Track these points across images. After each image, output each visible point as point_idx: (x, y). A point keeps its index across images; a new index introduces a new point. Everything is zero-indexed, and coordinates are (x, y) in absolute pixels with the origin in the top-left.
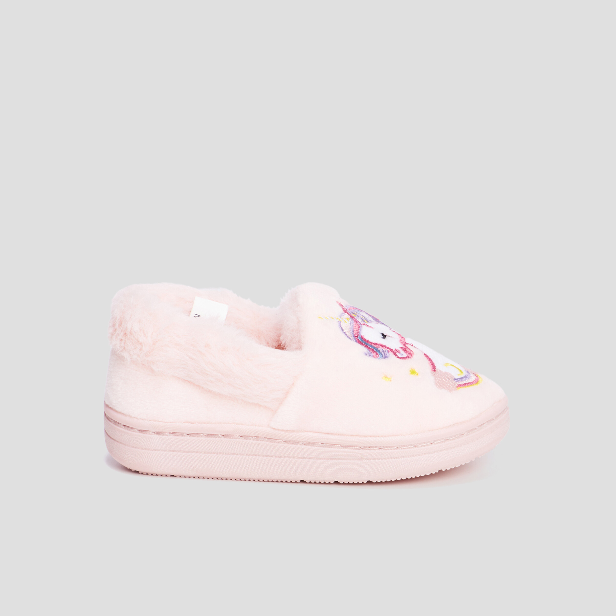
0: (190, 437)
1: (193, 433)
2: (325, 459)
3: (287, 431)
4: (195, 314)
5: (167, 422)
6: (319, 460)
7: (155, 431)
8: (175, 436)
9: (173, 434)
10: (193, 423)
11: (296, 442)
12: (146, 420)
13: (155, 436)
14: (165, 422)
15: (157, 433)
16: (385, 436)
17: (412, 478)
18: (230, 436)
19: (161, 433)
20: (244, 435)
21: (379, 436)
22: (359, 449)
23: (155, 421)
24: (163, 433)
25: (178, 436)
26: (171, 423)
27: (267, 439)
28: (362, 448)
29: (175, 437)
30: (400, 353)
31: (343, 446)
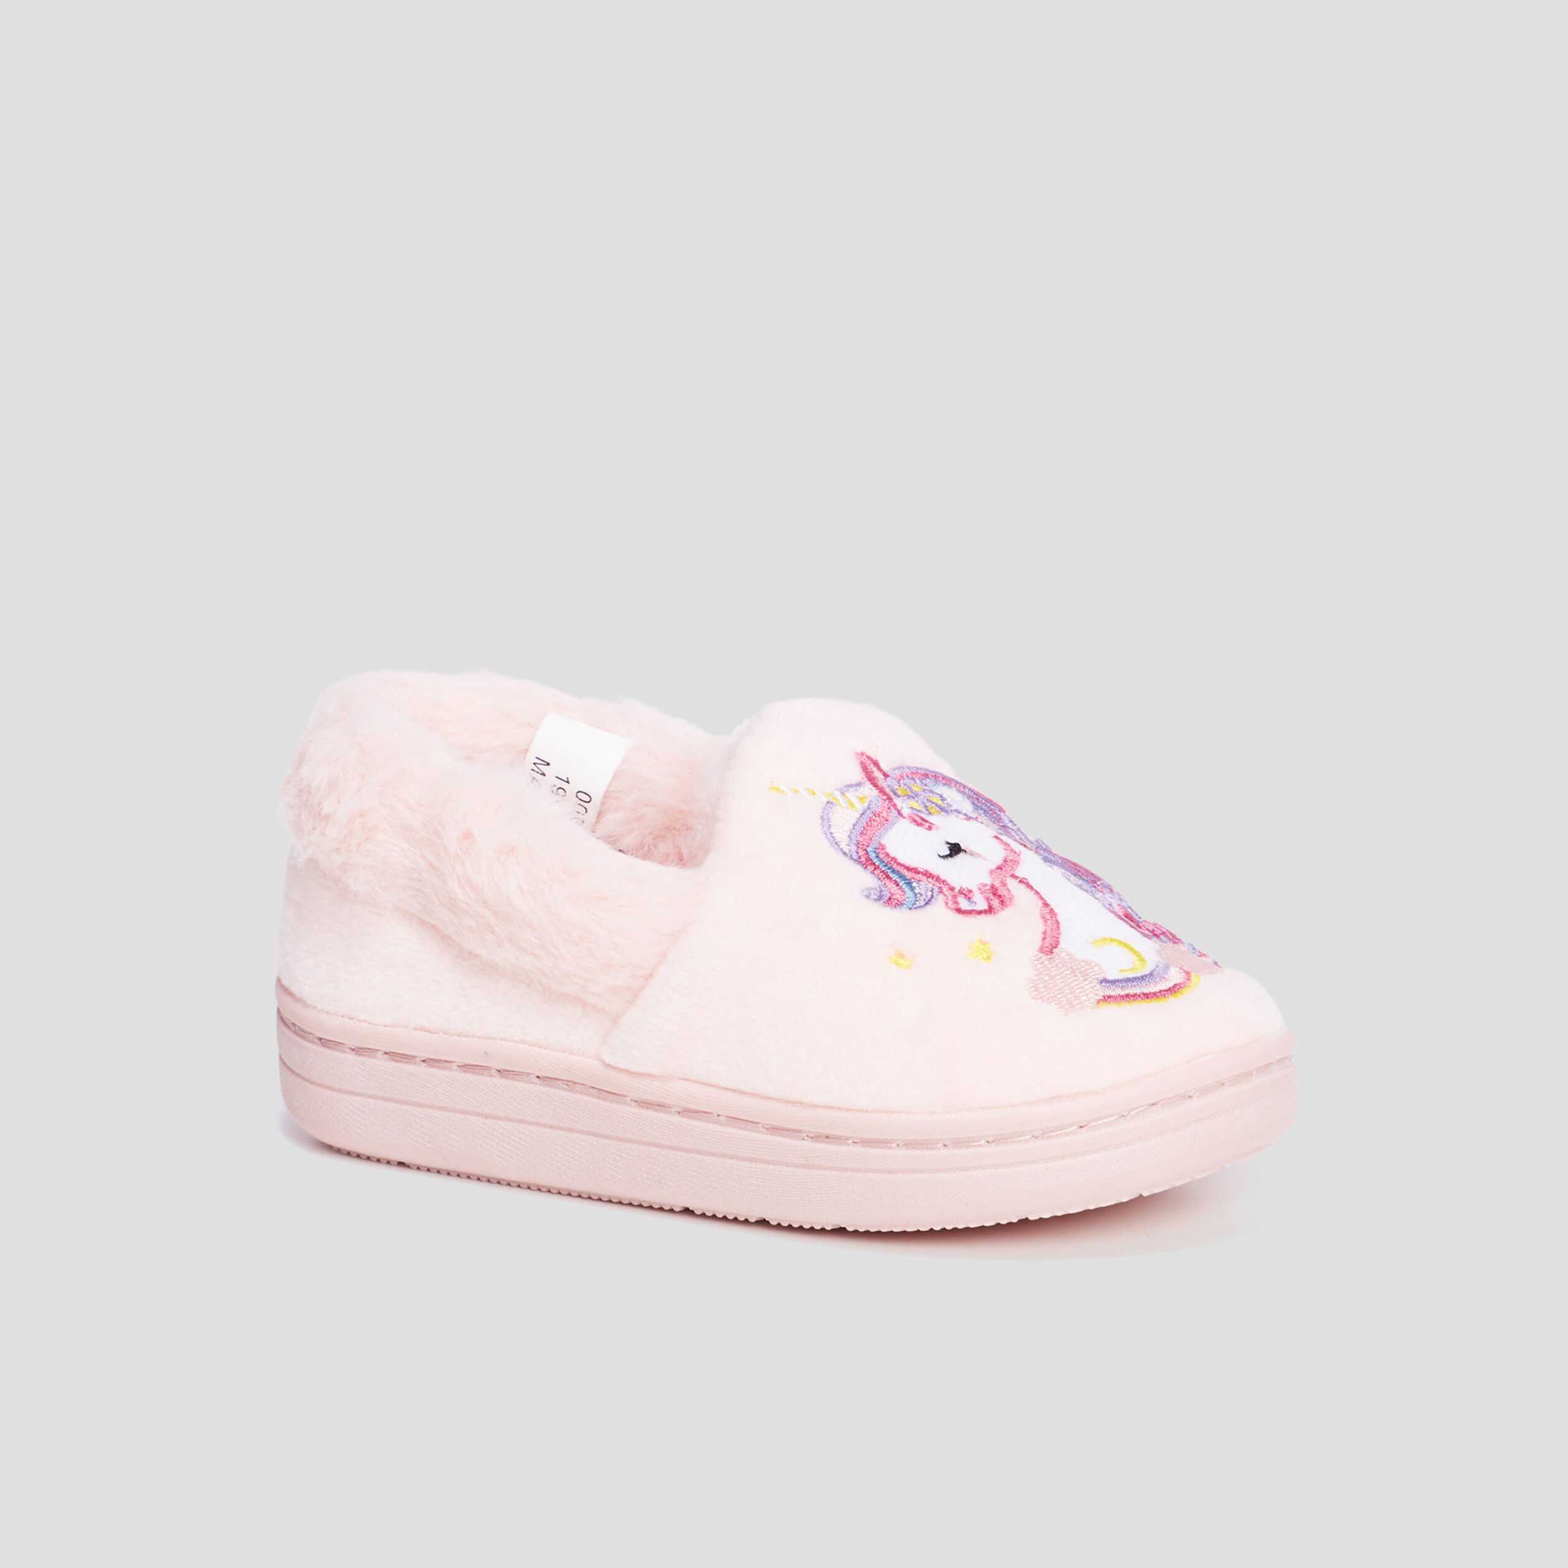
0: (426, 1066)
1: (432, 1057)
2: (724, 1156)
3: (638, 1074)
4: (537, 758)
5: (377, 1025)
6: (711, 1157)
7: (354, 1046)
8: (396, 1061)
9: (391, 1057)
10: (434, 1033)
11: (661, 1107)
12: (332, 1014)
13: (352, 1058)
14: (374, 1024)
15: (357, 1051)
16: (867, 1111)
17: (944, 1230)
18: (513, 1073)
19: (365, 1052)
20: (545, 1075)
21: (852, 1110)
22: (803, 1139)
23: (352, 1019)
24: (368, 1050)
25: (400, 1061)
26: (386, 1026)
27: (594, 1091)
28: (811, 1137)
29: (393, 1064)
30: (972, 900)
31: (767, 1127)
